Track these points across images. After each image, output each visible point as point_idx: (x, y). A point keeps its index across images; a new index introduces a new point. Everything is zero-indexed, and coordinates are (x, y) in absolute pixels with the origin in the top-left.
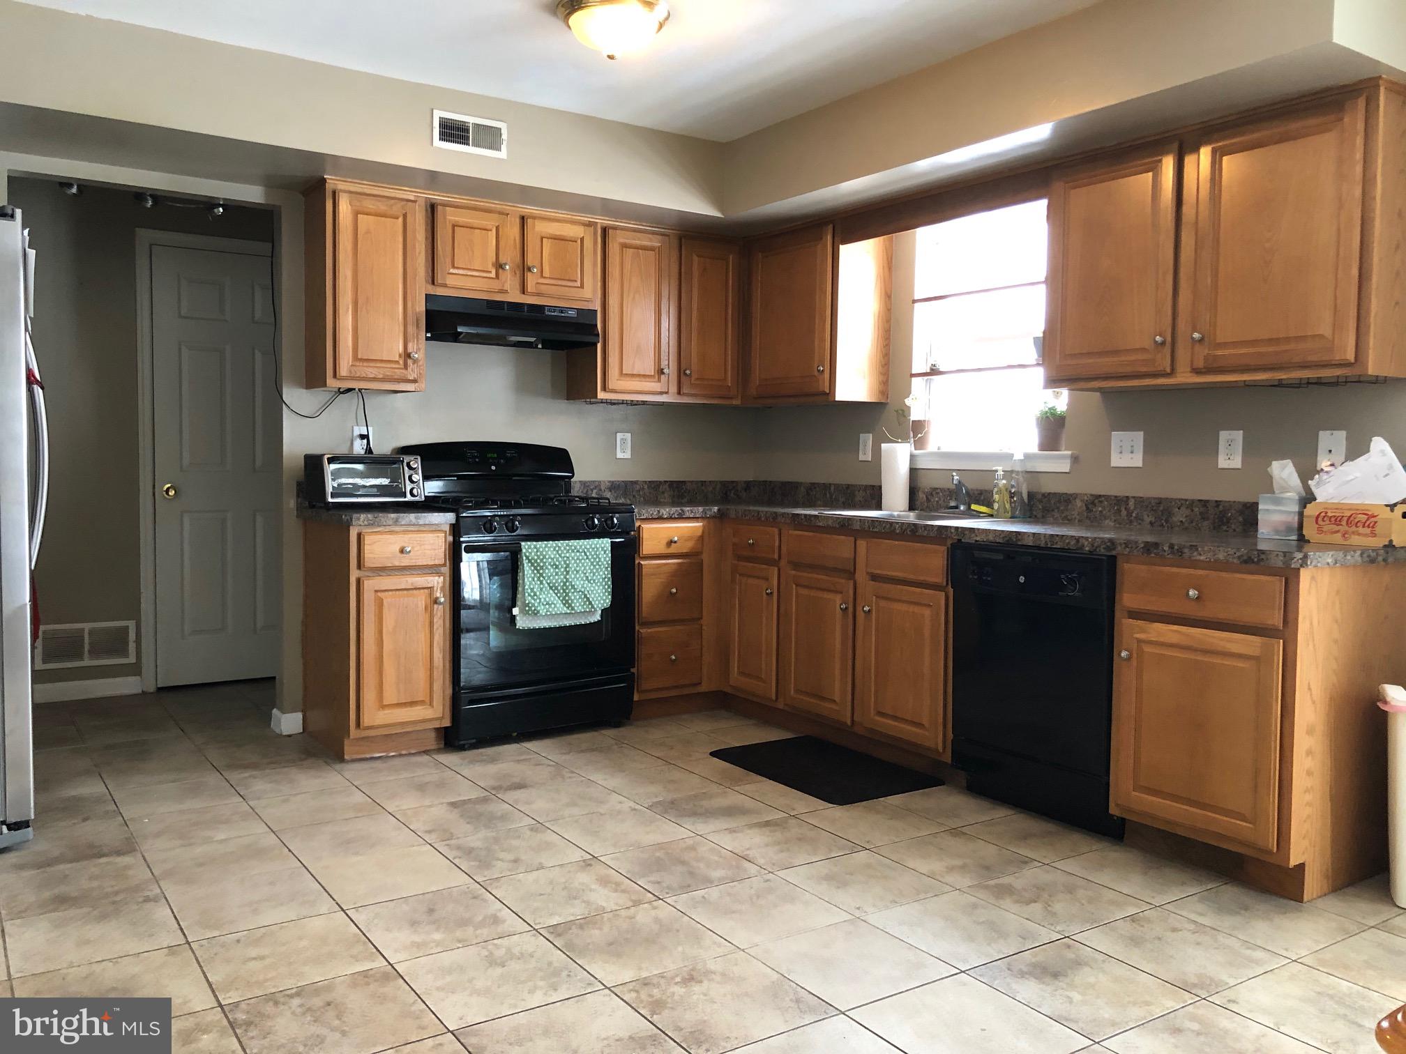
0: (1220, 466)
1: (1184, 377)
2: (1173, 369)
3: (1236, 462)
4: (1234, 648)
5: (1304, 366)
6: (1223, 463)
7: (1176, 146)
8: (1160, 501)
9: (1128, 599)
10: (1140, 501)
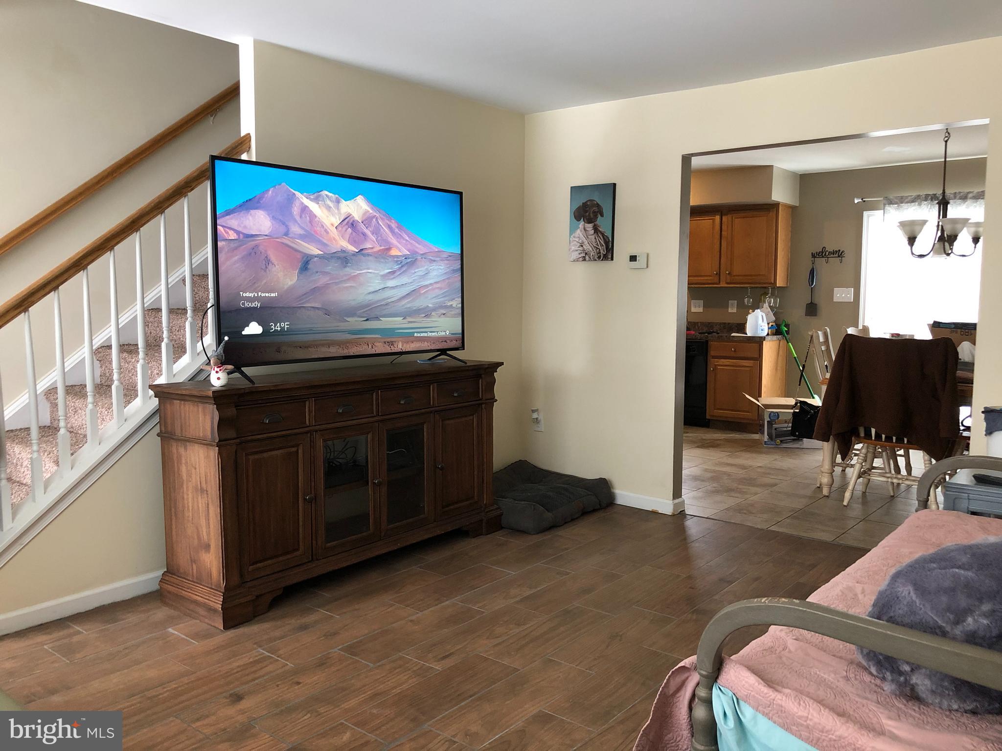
0: (729, 311)
1: (723, 285)
2: (719, 282)
3: (735, 310)
4: (744, 364)
5: (759, 283)
6: (730, 310)
7: (720, 213)
8: (709, 323)
9: (712, 353)
10: (702, 323)
